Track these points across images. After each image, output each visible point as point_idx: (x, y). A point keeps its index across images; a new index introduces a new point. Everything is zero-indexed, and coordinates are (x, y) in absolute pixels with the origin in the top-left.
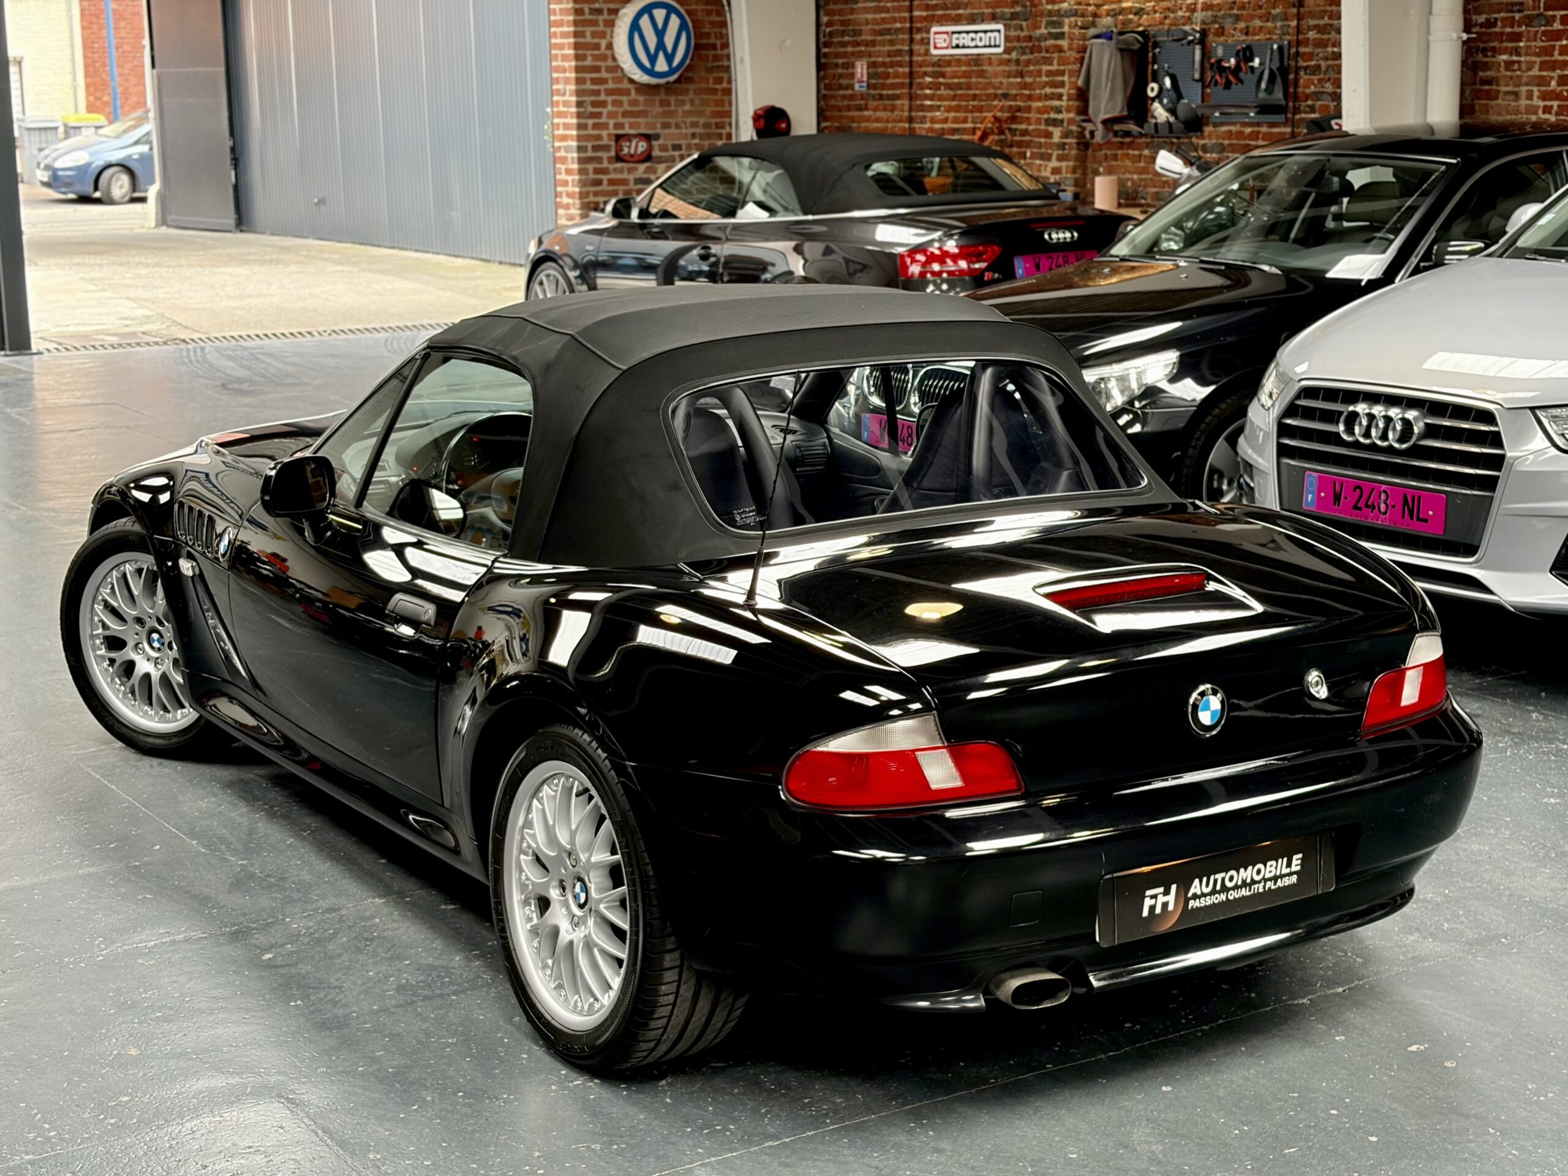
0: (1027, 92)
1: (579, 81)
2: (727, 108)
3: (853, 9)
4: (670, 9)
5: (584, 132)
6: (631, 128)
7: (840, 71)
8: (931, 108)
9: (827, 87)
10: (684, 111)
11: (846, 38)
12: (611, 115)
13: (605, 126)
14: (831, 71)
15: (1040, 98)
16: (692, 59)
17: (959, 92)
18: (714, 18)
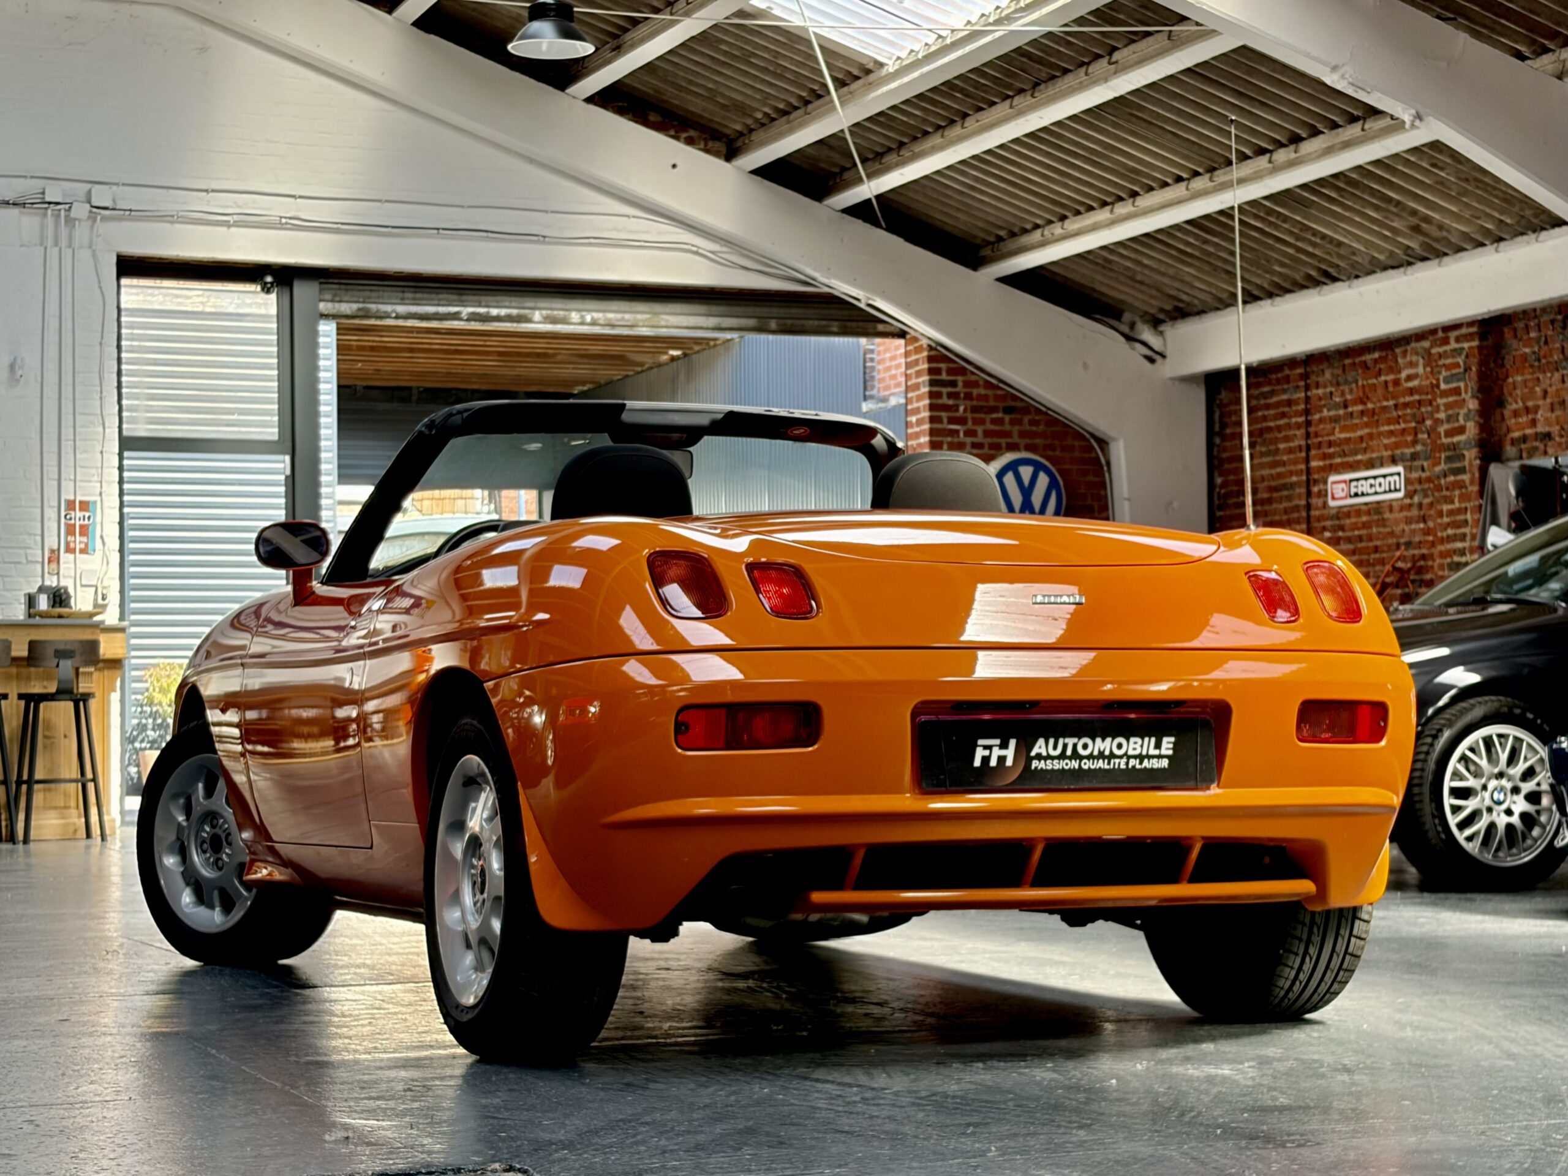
0: (1430, 537)
4: (1038, 467)
15: (1442, 541)
17: (1360, 545)
18: (1091, 478)
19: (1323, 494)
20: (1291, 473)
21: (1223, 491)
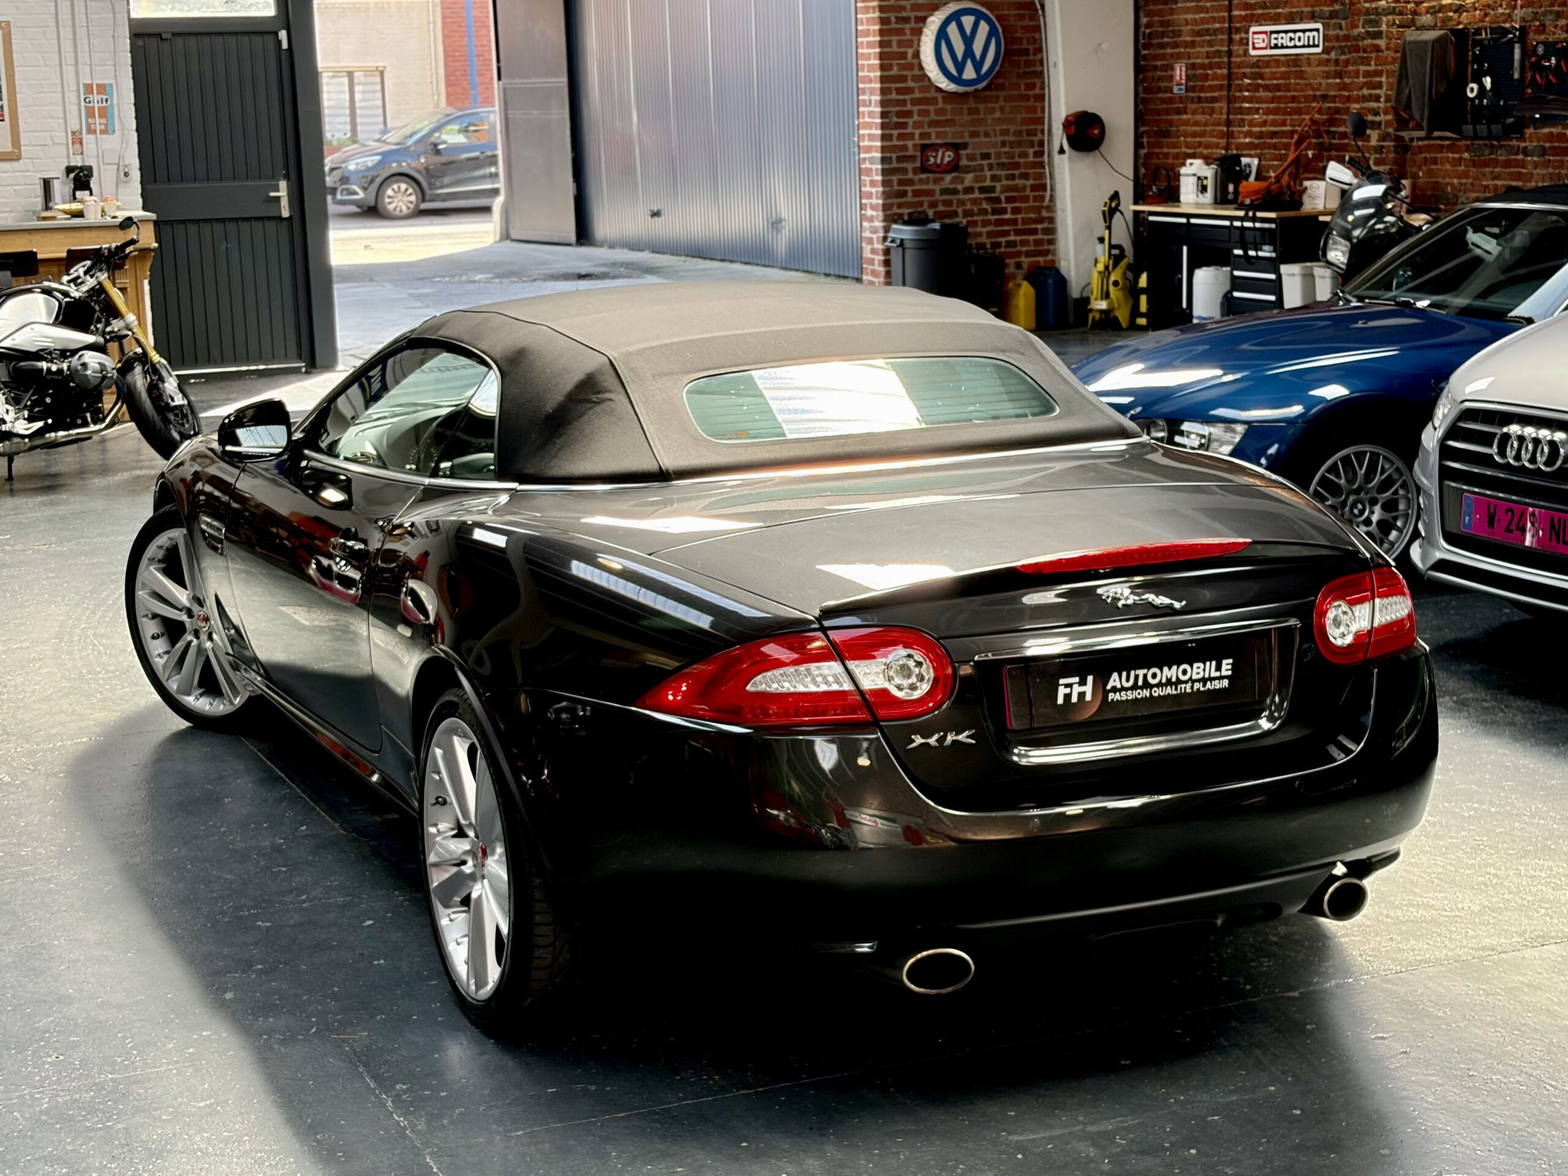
0: (1346, 94)
1: (884, 91)
2: (1039, 115)
3: (1172, 9)
4: (979, 16)
5: (888, 144)
6: (937, 138)
7: (1159, 73)
8: (1250, 111)
9: (1147, 90)
10: (994, 119)
11: (1166, 40)
12: (917, 125)
13: (911, 136)
14: (1150, 74)
15: (1358, 100)
16: (1002, 66)
17: (1278, 94)
18: (1027, 22)
19: (1245, 42)
20: (1214, 20)
21: (1148, 31)
